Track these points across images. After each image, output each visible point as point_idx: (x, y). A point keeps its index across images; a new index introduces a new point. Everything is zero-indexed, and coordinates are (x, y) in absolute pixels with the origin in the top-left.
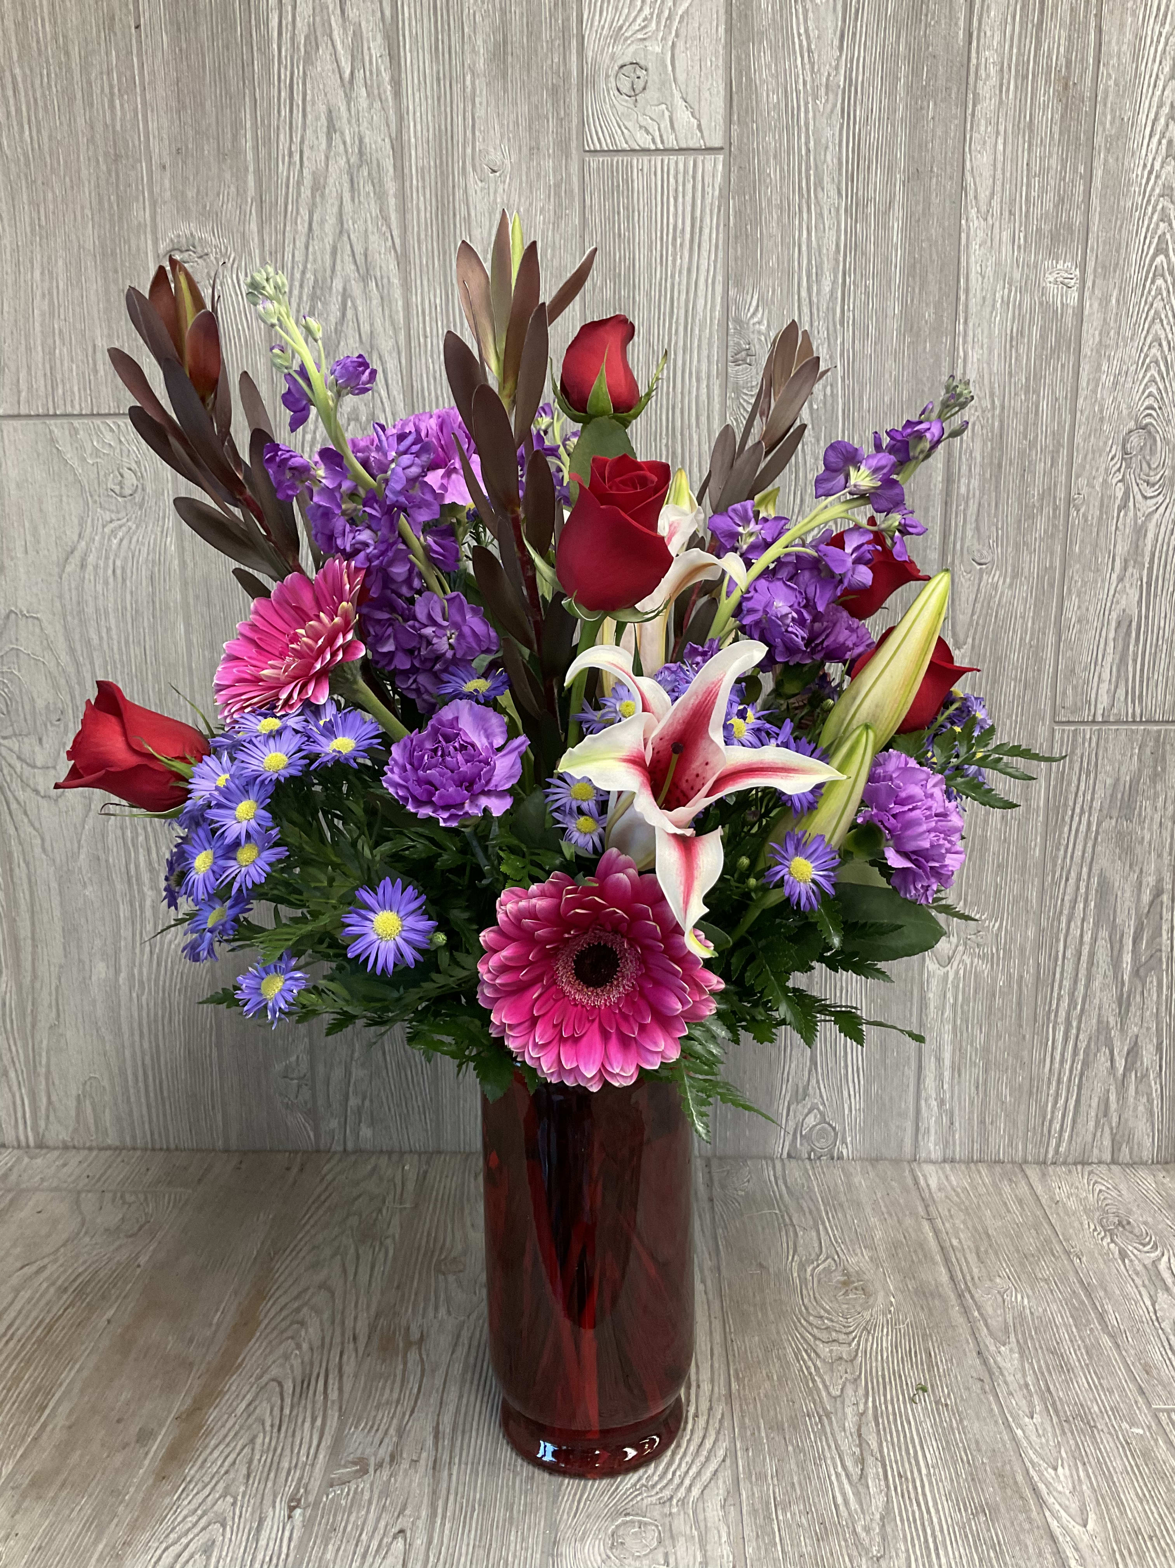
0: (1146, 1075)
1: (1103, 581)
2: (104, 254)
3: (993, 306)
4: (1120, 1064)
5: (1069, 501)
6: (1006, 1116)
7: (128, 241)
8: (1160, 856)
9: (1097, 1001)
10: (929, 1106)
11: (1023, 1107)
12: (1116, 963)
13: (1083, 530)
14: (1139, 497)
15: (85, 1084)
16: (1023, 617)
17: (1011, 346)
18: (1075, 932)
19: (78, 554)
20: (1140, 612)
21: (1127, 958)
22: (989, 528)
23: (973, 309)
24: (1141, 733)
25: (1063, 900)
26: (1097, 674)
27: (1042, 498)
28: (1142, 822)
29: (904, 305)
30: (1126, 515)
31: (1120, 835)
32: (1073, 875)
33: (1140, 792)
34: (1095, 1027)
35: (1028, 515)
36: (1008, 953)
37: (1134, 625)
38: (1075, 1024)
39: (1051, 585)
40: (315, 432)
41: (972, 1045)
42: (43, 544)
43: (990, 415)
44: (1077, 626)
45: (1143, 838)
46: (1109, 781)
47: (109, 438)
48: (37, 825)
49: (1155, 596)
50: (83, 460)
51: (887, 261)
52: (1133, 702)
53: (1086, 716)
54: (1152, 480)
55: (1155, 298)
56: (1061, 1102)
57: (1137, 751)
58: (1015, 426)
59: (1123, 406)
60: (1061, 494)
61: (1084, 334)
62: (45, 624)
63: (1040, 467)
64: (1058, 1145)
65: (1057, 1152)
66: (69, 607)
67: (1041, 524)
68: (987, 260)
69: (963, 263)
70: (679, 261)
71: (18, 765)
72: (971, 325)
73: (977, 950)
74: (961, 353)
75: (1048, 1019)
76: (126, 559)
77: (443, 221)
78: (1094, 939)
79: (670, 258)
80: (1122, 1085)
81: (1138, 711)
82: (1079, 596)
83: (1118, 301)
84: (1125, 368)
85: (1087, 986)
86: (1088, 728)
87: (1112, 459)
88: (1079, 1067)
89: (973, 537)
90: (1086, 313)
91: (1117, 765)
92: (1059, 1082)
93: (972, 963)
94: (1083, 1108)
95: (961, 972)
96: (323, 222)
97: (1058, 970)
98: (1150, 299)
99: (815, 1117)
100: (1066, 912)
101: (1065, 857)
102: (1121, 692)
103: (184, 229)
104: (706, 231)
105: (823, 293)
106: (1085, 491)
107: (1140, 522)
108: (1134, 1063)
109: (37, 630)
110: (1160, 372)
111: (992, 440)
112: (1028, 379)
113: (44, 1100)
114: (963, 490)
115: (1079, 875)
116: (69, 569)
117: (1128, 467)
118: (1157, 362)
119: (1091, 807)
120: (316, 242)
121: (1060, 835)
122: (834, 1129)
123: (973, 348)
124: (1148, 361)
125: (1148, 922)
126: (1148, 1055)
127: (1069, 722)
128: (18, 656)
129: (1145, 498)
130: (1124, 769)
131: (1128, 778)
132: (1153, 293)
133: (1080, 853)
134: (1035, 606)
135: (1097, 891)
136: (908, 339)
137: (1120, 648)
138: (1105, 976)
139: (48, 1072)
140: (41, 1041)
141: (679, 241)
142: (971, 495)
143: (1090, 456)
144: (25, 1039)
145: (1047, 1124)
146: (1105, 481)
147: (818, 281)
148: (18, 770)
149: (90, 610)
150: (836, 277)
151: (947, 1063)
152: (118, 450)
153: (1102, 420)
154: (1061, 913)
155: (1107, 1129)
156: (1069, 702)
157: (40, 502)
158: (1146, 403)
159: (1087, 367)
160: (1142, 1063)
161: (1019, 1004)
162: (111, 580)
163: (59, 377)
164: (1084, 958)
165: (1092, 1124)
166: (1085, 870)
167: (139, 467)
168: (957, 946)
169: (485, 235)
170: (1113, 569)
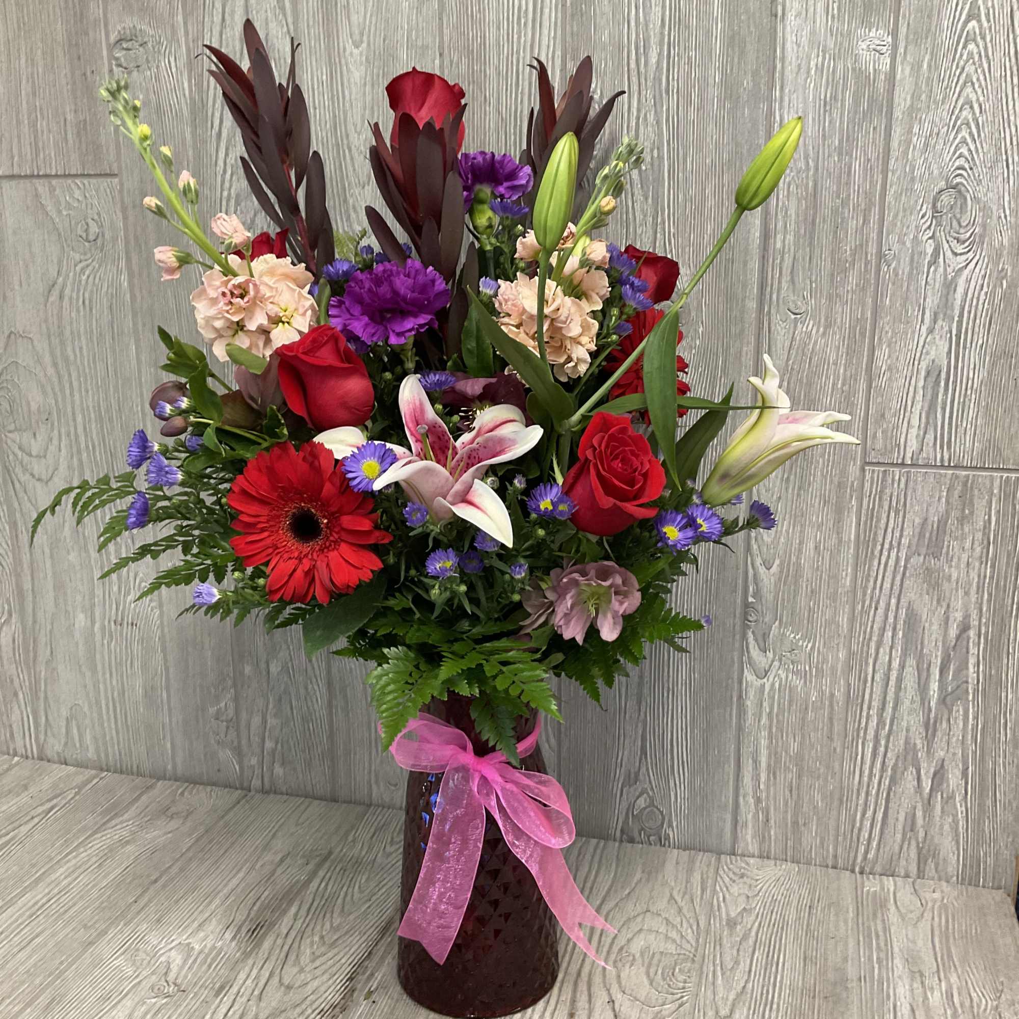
0: (952, 797)
1: (913, 332)
2: (70, 45)
3: (808, 72)
4: (927, 785)
5: (880, 256)
6: (818, 819)
7: (87, 34)
8: (967, 593)
9: (904, 724)
10: (746, 803)
11: (835, 813)
12: (923, 688)
13: (894, 284)
14: (949, 254)
15: (71, 709)
16: (835, 364)
17: (825, 111)
18: (884, 658)
19: (57, 288)
20: (949, 363)
21: (934, 686)
22: (804, 280)
23: (789, 75)
24: (949, 477)
25: (872, 627)
26: (906, 420)
27: (854, 253)
28: (949, 560)
29: (724, 73)
30: (936, 270)
31: (929, 571)
32: (882, 605)
33: (948, 532)
34: (902, 747)
35: (840, 268)
36: (820, 672)
37: (943, 375)
38: (883, 742)
39: (863, 335)
40: (230, 190)
41: (786, 752)
42: (33, 278)
43: (804, 175)
44: (888, 374)
45: (950, 576)
46: (917, 520)
47: (77, 194)
48: (34, 502)
49: (965, 348)
50: (60, 212)
51: (708, 33)
52: (942, 447)
53: (896, 458)
54: (962, 237)
55: (967, 61)
56: (869, 813)
57: (945, 494)
58: (829, 185)
59: (934, 167)
60: (872, 249)
61: (896, 100)
62: (36, 343)
63: (852, 224)
64: (867, 852)
65: (865, 858)
66: (52, 332)
67: (853, 279)
68: (803, 30)
69: (780, 34)
70: (523, 39)
71: (19, 453)
72: (787, 91)
73: (791, 667)
74: (778, 118)
75: (858, 735)
76: (92, 291)
77: (327, 9)
78: (902, 667)
79: (515, 36)
80: (928, 804)
81: (946, 457)
82: (889, 346)
83: (929, 66)
84: (936, 130)
85: (895, 708)
86: (897, 470)
87: (923, 217)
88: (887, 783)
89: (788, 287)
90: (898, 77)
91: (925, 506)
92: (867, 793)
93: (787, 677)
94: (891, 821)
95: (777, 685)
96: (233, 12)
97: (868, 691)
98: (962, 63)
99: (645, 800)
100: (875, 638)
101: (874, 588)
102: (930, 437)
103: (129, 22)
104: (547, 11)
105: (650, 64)
106: (896, 247)
107: (949, 277)
108: (941, 784)
109: (30, 347)
110: (971, 134)
111: (806, 199)
112: (841, 141)
113: (43, 719)
114: (779, 245)
115: (889, 604)
116: (51, 299)
117: (939, 224)
118: (968, 124)
119: (899, 544)
120: (228, 30)
121: (869, 568)
122: (662, 813)
123: (789, 112)
124: (959, 123)
125: (955, 655)
126: (954, 779)
127: (879, 464)
128: (17, 368)
129: (956, 254)
130: (932, 510)
131: (936, 519)
132: (965, 57)
133: (889, 586)
134: (847, 354)
135: (905, 622)
136: (728, 105)
137: (929, 397)
138: (913, 702)
139: (46, 698)
140: (40, 672)
141: (523, 21)
142: (786, 250)
143: (901, 214)
144: (28, 668)
145: (856, 831)
146: (915, 237)
147: (646, 54)
148: (20, 457)
149: (67, 333)
150: (661, 50)
151: (764, 765)
152: (84, 205)
153: (913, 179)
154: (870, 639)
155: (913, 843)
156: (879, 445)
157: (30, 245)
158: (957, 164)
159: (898, 130)
160: (948, 786)
161: (831, 719)
162: (81, 308)
163: (40, 144)
164: (892, 683)
165: (899, 836)
166: (893, 601)
167: (100, 217)
168: (773, 661)
169: (361, 20)
170: (922, 321)
